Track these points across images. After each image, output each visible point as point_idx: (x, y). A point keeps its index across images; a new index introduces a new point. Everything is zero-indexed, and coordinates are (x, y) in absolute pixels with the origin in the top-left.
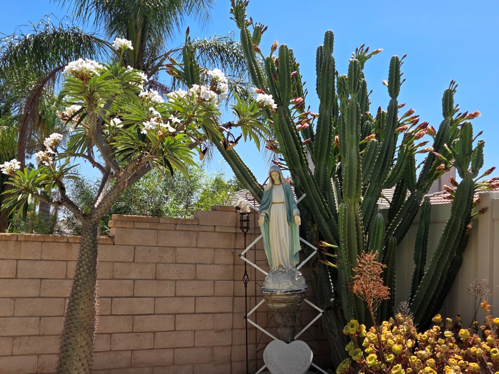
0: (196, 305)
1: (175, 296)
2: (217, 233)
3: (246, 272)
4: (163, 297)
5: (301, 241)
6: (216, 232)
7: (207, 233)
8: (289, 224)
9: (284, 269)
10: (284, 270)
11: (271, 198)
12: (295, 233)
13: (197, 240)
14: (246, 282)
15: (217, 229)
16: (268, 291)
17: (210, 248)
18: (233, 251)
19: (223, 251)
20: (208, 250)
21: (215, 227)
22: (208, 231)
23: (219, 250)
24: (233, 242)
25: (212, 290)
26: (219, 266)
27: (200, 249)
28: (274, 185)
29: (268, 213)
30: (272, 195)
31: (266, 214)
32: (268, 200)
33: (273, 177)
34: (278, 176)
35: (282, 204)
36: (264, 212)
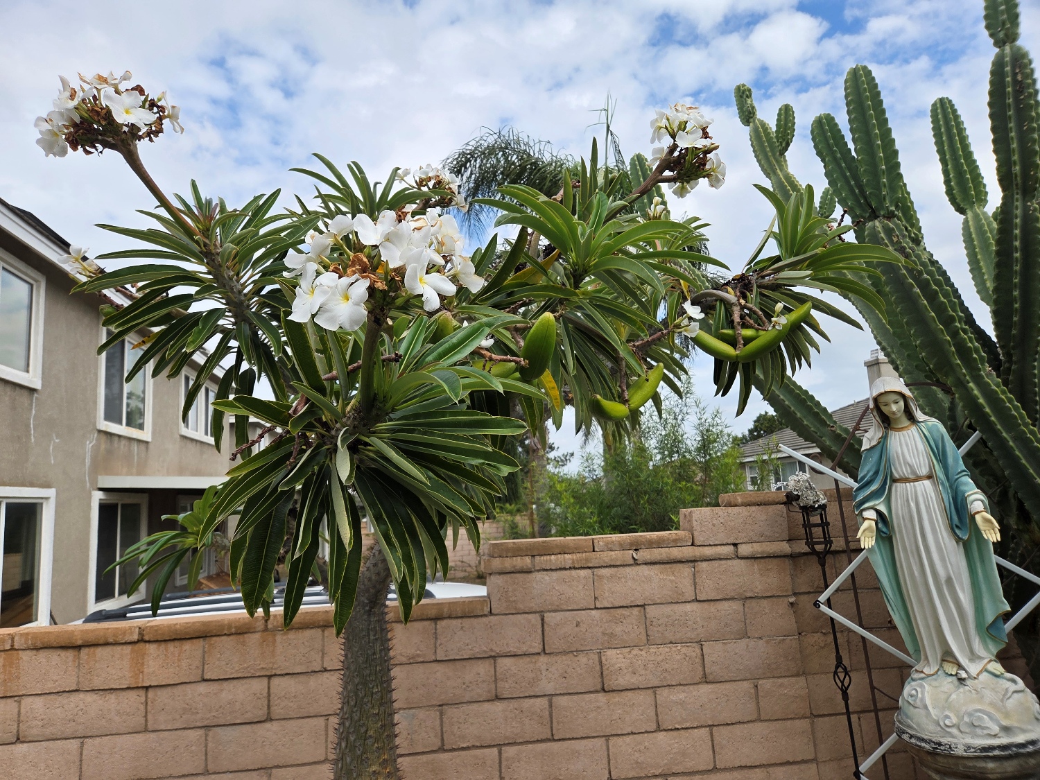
0: (717, 748)
1: (659, 729)
2: (743, 562)
4: (629, 734)
6: (742, 558)
7: (717, 563)
8: (958, 539)
9: (961, 667)
11: (888, 466)
13: (695, 584)
14: (843, 685)
15: (744, 550)
16: (923, 740)
17: (732, 599)
18: (792, 600)
19: (765, 602)
20: (726, 604)
21: (735, 545)
22: (720, 559)
23: (754, 603)
24: (788, 579)
25: (751, 706)
26: (761, 642)
27: (705, 605)
28: (890, 432)
29: (883, 508)
30: (888, 461)
31: (879, 513)
32: (877, 473)
33: (884, 409)
34: (902, 403)
35: (927, 483)
36: (872, 508)
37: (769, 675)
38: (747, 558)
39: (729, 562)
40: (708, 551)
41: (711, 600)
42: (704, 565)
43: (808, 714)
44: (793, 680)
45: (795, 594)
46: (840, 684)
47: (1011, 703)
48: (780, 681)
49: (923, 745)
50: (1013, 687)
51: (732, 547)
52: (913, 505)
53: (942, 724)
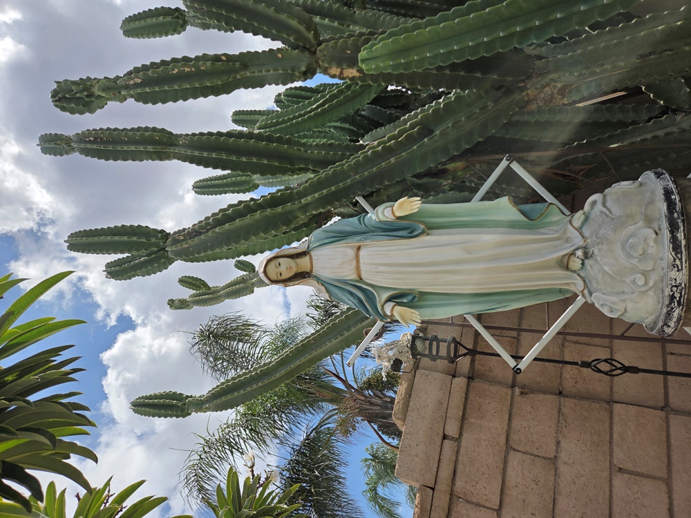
2: (465, 435)
3: (586, 365)
5: (483, 199)
6: (461, 434)
7: (460, 467)
8: (423, 233)
9: (573, 254)
10: (579, 253)
11: (345, 282)
12: (453, 215)
13: (478, 505)
14: (620, 369)
15: (452, 430)
16: (669, 314)
17: (505, 462)
18: (517, 390)
19: (516, 423)
20: (510, 472)
21: (445, 437)
22: (456, 461)
23: (514, 437)
24: (494, 389)
25: (648, 485)
26: (563, 444)
27: (507, 500)
28: (314, 273)
29: (385, 296)
30: (339, 281)
31: (389, 300)
32: (351, 294)
33: (285, 276)
34: (281, 260)
35: (362, 252)
36: (383, 306)
37: (606, 448)
38: (461, 428)
39: (462, 450)
40: (445, 472)
41: (502, 490)
42: (459, 483)
43: (662, 414)
44: (616, 419)
45: (513, 386)
46: (619, 372)
47: (617, 211)
48: (615, 437)
49: (676, 314)
50: (599, 206)
51: (446, 442)
52: (382, 268)
53: (644, 289)
